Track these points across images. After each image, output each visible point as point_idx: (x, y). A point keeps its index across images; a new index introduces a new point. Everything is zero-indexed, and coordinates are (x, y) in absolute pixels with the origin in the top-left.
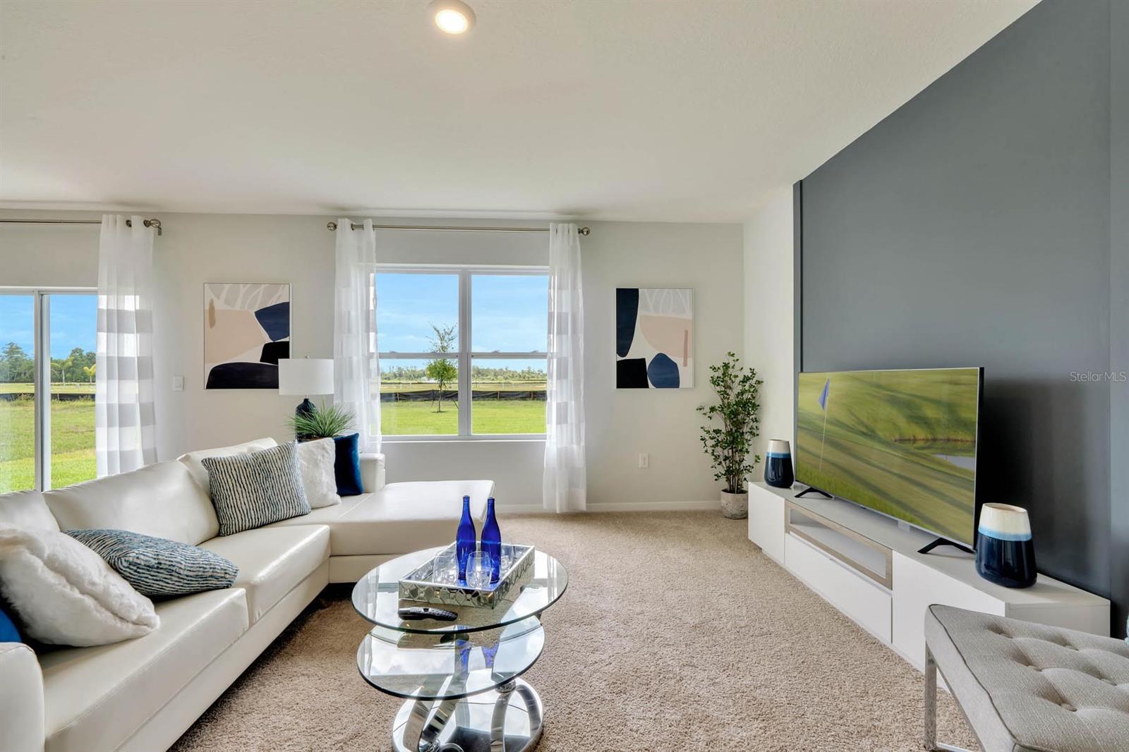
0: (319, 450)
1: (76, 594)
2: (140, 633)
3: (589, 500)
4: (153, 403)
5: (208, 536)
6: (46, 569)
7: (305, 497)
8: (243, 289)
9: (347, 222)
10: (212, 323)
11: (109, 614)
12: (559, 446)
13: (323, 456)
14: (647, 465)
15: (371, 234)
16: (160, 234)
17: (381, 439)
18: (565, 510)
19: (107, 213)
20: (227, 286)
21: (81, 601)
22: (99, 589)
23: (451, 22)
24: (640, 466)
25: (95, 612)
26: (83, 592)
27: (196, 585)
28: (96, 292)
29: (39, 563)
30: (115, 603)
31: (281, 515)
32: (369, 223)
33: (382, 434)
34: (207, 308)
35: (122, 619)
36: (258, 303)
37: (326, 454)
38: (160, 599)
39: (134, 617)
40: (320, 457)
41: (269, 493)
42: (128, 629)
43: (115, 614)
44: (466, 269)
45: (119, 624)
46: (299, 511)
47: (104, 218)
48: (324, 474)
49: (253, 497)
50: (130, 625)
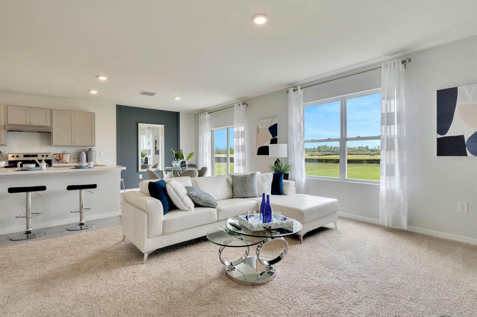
0: (266, 177)
1: (178, 197)
2: (188, 210)
3: (409, 223)
4: (245, 159)
5: (228, 198)
6: (173, 190)
7: (257, 191)
8: (265, 120)
9: (292, 89)
10: (258, 133)
11: (183, 204)
12: (388, 189)
13: (267, 179)
14: (465, 211)
15: (300, 92)
16: (247, 106)
17: (305, 176)
18: (391, 226)
19: (235, 103)
20: (262, 120)
21: (178, 199)
22: (182, 198)
23: (260, 21)
24: (459, 211)
25: (181, 203)
26: (179, 197)
27: (206, 205)
28: (233, 127)
29: (171, 189)
30: (185, 202)
31: (248, 195)
32: (299, 87)
33: (306, 174)
34: (257, 128)
35: (185, 205)
36: (269, 125)
37: (268, 178)
38: (197, 205)
39: (188, 206)
40: (265, 179)
41: (245, 188)
42: (186, 208)
43: (184, 204)
44: (343, 98)
45: (185, 206)
46: (254, 196)
47: (235, 105)
48: (266, 185)
49: (241, 188)
50: (187, 208)
